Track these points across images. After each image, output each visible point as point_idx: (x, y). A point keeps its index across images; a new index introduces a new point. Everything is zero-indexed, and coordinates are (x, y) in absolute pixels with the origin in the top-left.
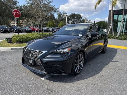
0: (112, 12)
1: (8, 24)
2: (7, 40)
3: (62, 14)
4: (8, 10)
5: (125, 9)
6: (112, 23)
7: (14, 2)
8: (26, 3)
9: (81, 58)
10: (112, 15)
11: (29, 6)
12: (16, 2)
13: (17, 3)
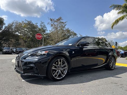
13: (46, 31)
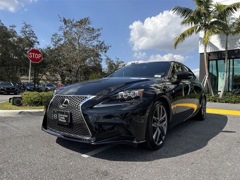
0: (205, 54)
1: (16, 80)
2: (11, 100)
3: (116, 63)
4: (19, 55)
5: (228, 51)
6: (207, 74)
7: (31, 43)
8: (51, 45)
9: (163, 115)
10: (205, 60)
11: (56, 49)
12: (34, 42)
13: (36, 44)
